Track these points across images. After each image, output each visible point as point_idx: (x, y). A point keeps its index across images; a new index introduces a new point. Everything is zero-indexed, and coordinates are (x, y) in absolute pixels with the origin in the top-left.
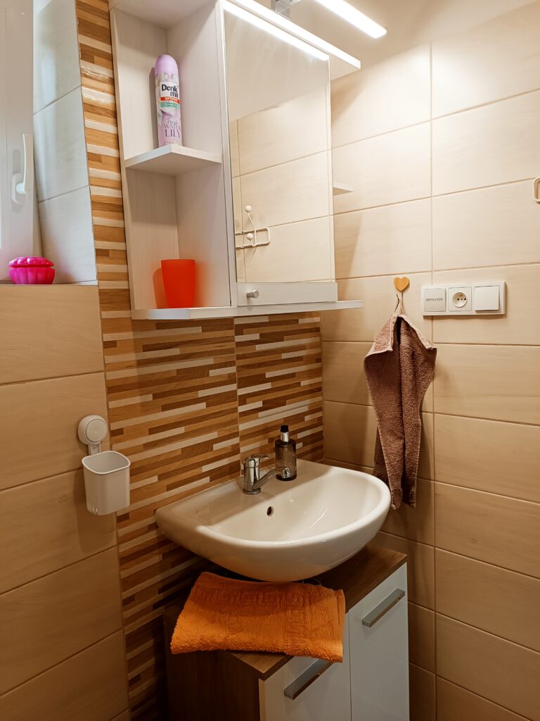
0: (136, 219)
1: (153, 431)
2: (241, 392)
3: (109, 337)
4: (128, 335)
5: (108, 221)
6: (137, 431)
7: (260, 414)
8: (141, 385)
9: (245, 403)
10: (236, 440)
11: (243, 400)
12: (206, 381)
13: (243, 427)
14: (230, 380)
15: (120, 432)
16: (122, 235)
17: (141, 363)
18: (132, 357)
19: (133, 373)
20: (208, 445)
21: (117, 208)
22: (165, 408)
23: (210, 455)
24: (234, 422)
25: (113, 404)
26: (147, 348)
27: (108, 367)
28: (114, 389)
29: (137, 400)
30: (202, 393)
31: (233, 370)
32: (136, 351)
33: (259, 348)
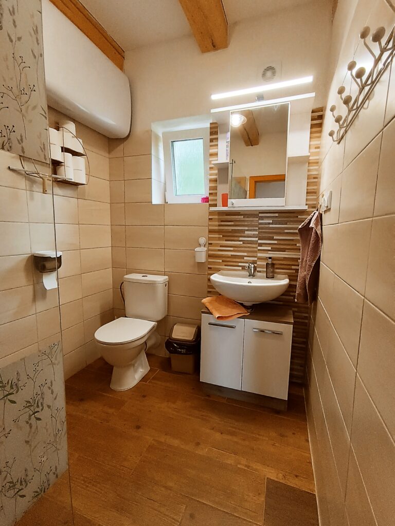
0: (221, 184)
1: (221, 246)
2: (260, 241)
3: (210, 217)
4: (216, 217)
5: (213, 185)
6: (216, 245)
7: (269, 252)
8: (219, 232)
11: (260, 245)
12: (244, 235)
13: (259, 255)
14: (254, 236)
15: (211, 244)
17: (219, 225)
18: (217, 223)
19: (217, 228)
20: (243, 257)
22: (226, 241)
23: (242, 260)
24: (256, 252)
25: (209, 236)
27: (209, 225)
28: (211, 232)
29: (217, 236)
30: (241, 239)
31: (257, 233)
32: (218, 222)
33: (271, 226)
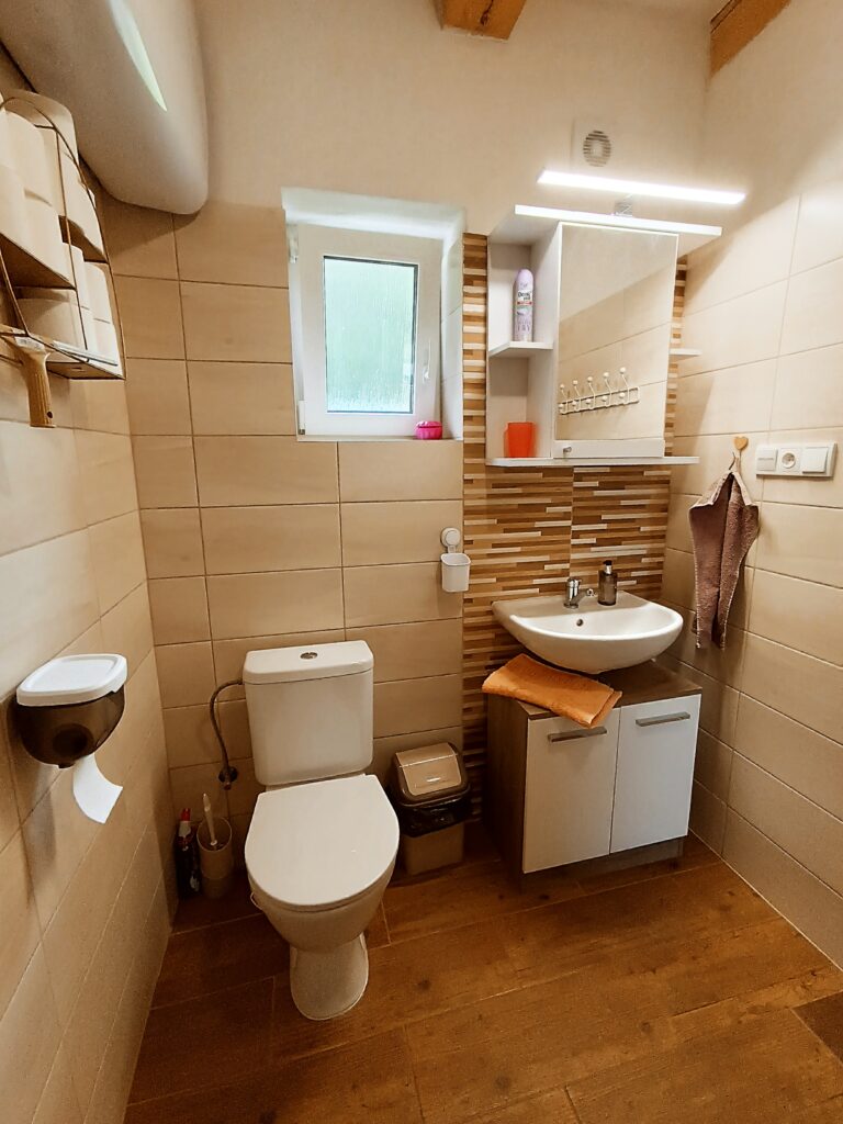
0: (494, 394)
1: (494, 546)
2: (575, 528)
3: (468, 477)
4: (482, 476)
5: (473, 395)
6: (483, 544)
7: (593, 549)
8: (489, 512)
9: (578, 538)
10: (567, 566)
11: (577, 535)
12: (542, 515)
13: (574, 556)
14: (565, 516)
15: (471, 542)
16: (483, 405)
17: (490, 496)
18: (484, 491)
19: (483, 502)
20: (542, 564)
21: (481, 386)
22: (506, 531)
23: (541, 573)
24: (567, 551)
25: (466, 523)
26: (495, 486)
27: (466, 496)
28: (468, 512)
29: (485, 522)
30: (538, 524)
31: (569, 509)
32: (487, 487)
33: (597, 493)
